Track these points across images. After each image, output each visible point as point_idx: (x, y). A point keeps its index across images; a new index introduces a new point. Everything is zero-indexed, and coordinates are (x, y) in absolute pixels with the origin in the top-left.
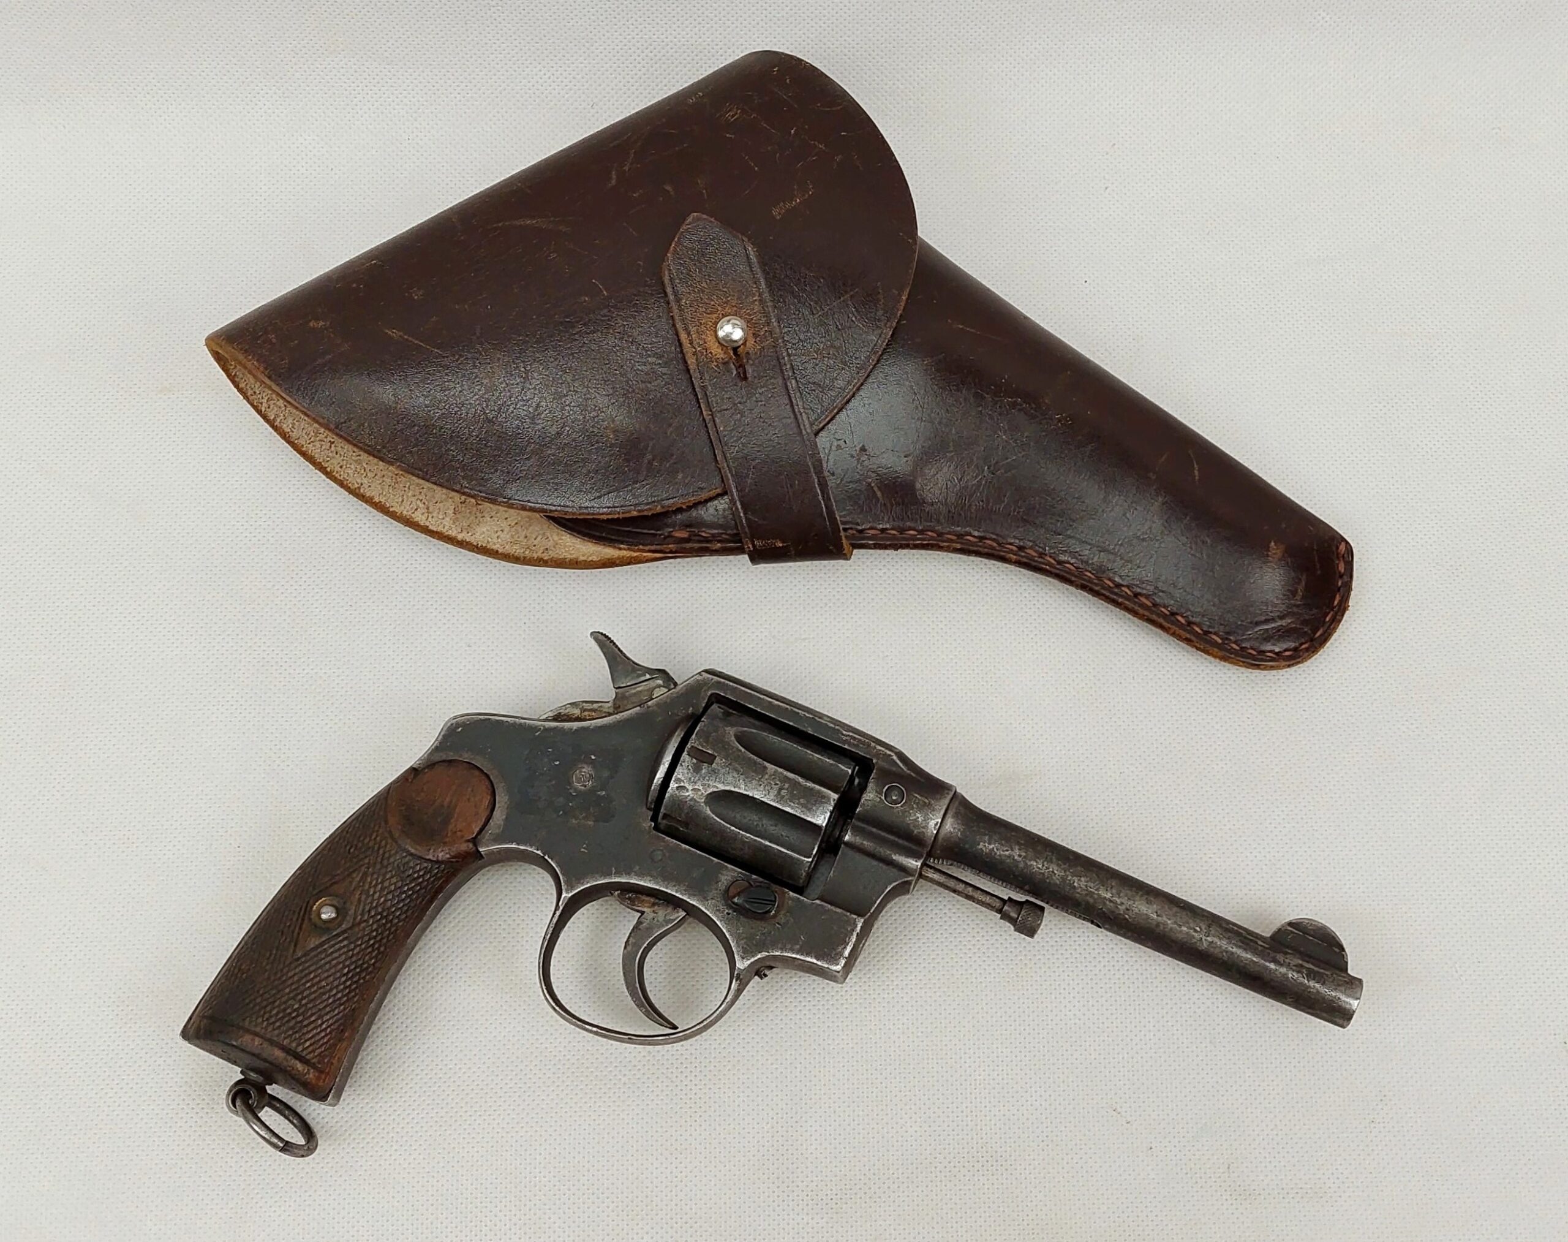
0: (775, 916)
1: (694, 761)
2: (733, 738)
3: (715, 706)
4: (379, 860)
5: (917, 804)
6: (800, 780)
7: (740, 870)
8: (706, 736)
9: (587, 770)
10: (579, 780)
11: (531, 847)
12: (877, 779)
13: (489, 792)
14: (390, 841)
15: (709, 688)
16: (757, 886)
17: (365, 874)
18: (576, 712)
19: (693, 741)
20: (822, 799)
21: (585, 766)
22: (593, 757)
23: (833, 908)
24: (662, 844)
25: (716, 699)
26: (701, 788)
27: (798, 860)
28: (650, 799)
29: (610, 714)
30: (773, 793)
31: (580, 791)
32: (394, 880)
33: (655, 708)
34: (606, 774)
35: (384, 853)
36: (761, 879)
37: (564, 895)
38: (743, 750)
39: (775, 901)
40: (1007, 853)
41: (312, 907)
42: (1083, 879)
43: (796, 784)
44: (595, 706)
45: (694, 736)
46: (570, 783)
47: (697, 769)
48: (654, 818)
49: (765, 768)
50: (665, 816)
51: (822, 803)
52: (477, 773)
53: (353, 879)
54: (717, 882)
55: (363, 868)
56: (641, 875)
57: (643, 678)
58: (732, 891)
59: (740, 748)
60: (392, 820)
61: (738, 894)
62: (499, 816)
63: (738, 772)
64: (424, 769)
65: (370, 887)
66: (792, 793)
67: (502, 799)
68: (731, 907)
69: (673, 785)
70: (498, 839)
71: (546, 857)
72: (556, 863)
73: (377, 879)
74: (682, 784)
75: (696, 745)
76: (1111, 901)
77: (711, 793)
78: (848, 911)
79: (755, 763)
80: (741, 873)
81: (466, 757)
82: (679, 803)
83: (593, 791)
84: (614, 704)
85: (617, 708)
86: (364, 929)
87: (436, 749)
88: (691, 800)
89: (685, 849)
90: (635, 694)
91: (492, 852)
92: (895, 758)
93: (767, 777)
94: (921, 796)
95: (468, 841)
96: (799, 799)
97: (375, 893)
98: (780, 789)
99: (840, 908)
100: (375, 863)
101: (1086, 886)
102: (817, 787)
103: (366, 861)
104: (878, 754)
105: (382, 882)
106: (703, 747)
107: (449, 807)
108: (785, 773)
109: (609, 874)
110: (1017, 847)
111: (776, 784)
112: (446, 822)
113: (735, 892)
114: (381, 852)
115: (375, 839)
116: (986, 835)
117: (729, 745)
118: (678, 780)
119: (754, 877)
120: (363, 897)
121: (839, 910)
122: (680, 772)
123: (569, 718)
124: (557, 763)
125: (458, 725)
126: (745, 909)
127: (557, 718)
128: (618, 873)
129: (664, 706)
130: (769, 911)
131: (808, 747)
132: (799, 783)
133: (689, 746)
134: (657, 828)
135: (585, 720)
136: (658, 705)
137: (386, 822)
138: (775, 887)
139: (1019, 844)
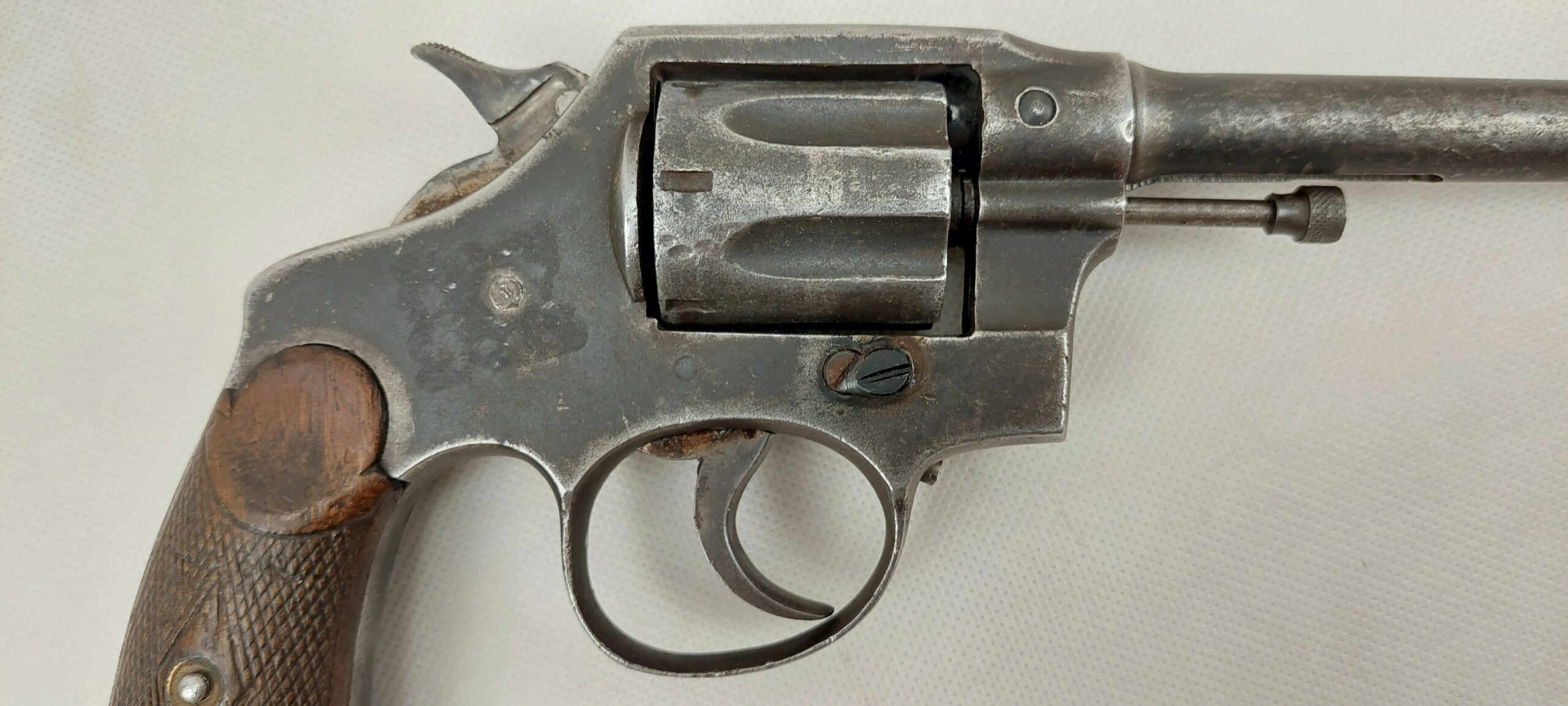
0: (918, 387)
1: (678, 195)
2: (725, 129)
3: (667, 88)
4: (233, 566)
5: (1083, 105)
6: (872, 152)
7: (828, 337)
8: (678, 144)
9: (506, 278)
10: (500, 299)
11: (474, 436)
12: (994, 92)
13: (365, 380)
14: (237, 531)
15: (644, 59)
16: (869, 352)
17: (221, 601)
18: (447, 189)
19: (661, 162)
20: (923, 171)
21: (501, 272)
22: (507, 253)
23: (1008, 334)
24: (684, 346)
25: (665, 72)
26: (709, 236)
27: (923, 285)
28: (631, 286)
29: (501, 170)
30: (837, 196)
31: (512, 316)
32: (272, 591)
33: (571, 130)
34: (540, 271)
35: (237, 553)
36: (869, 337)
37: (562, 491)
38: (752, 142)
39: (908, 365)
40: (1262, 124)
41: (164, 689)
42: (1403, 115)
43: (868, 165)
44: (474, 167)
45: (657, 152)
46: (489, 311)
47: (687, 206)
48: (653, 311)
49: (803, 156)
50: (670, 303)
51: (929, 176)
52: (329, 356)
53: (205, 615)
54: (800, 370)
55: (215, 591)
56: (674, 409)
57: (528, 89)
58: (831, 375)
59: (746, 140)
60: (226, 493)
61: (844, 375)
62: (400, 411)
63: (759, 183)
64: (242, 384)
65: (239, 619)
66: (869, 181)
67: (392, 382)
68: (841, 401)
69: (659, 250)
70: (414, 446)
71: (507, 444)
72: (527, 445)
73: (245, 600)
74: (675, 243)
75: (668, 168)
76: (1463, 132)
77: (730, 240)
78: (1037, 330)
79: (783, 157)
80: (832, 341)
81: (302, 337)
82: (684, 276)
83: (531, 311)
84: (502, 151)
85: (509, 155)
86: (264, 685)
87: (249, 344)
88: (702, 263)
89: (726, 340)
90: (528, 121)
91: (416, 472)
92: (1006, 45)
93: (813, 171)
94: (1083, 89)
95: (366, 471)
96: (886, 186)
97: (251, 624)
98: (846, 184)
99: (1019, 329)
100: (230, 576)
101: (1414, 124)
102: (908, 152)
103: (214, 578)
104: (975, 53)
105: (256, 601)
106: (679, 163)
107: (310, 431)
108: (842, 151)
109: (621, 429)
110: (1274, 108)
111: (836, 178)
112: (316, 457)
113: (838, 374)
114: (230, 555)
115: (213, 536)
116: (1212, 109)
117: (724, 143)
118: (665, 239)
119: (855, 338)
120: (236, 639)
121: (1018, 333)
122: (660, 225)
123: (440, 203)
124: (453, 286)
125: (264, 291)
126: (863, 395)
127: (422, 209)
128: (634, 421)
129: (582, 120)
130: (906, 385)
131: (855, 90)
132: (873, 159)
133: (656, 174)
134: (664, 325)
135: (466, 195)
136: (572, 122)
137: (218, 501)
138: (899, 340)
139: (1273, 101)
